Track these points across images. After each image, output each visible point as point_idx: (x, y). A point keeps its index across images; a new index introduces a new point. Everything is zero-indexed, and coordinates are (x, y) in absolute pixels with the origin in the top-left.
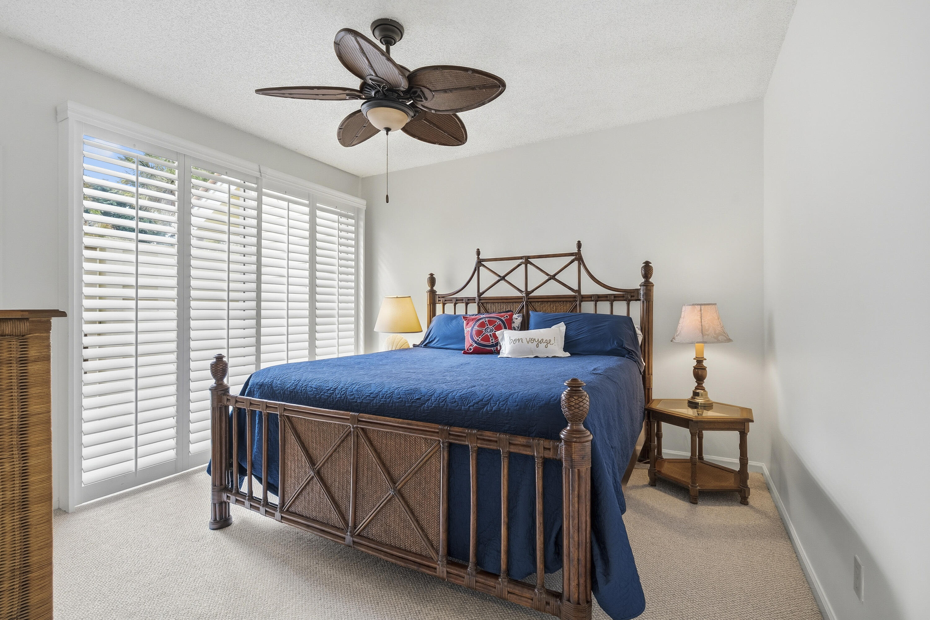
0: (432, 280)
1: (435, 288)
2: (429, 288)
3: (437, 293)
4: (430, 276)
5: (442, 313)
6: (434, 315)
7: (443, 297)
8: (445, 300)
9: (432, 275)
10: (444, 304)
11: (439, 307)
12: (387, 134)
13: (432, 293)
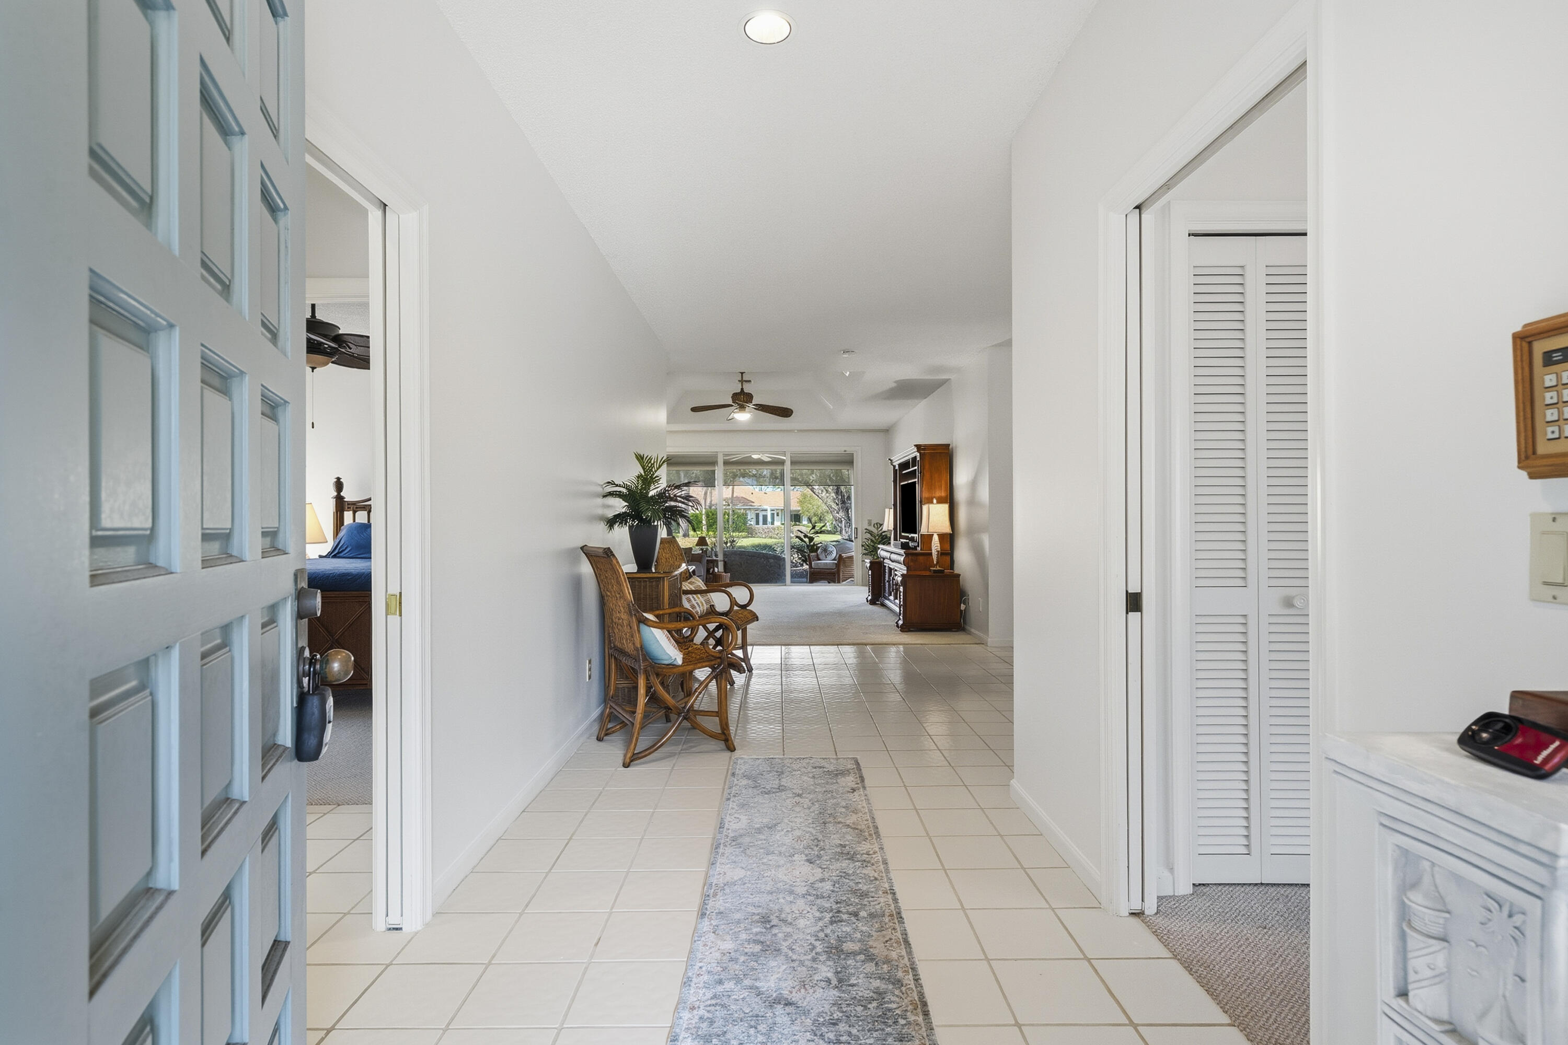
0: (339, 485)
1: (342, 494)
2: (335, 494)
3: (345, 500)
4: (336, 480)
5: (352, 522)
6: (342, 523)
7: (354, 503)
8: (357, 508)
9: (338, 479)
10: (354, 513)
11: (348, 516)
12: (313, 371)
13: (339, 499)
